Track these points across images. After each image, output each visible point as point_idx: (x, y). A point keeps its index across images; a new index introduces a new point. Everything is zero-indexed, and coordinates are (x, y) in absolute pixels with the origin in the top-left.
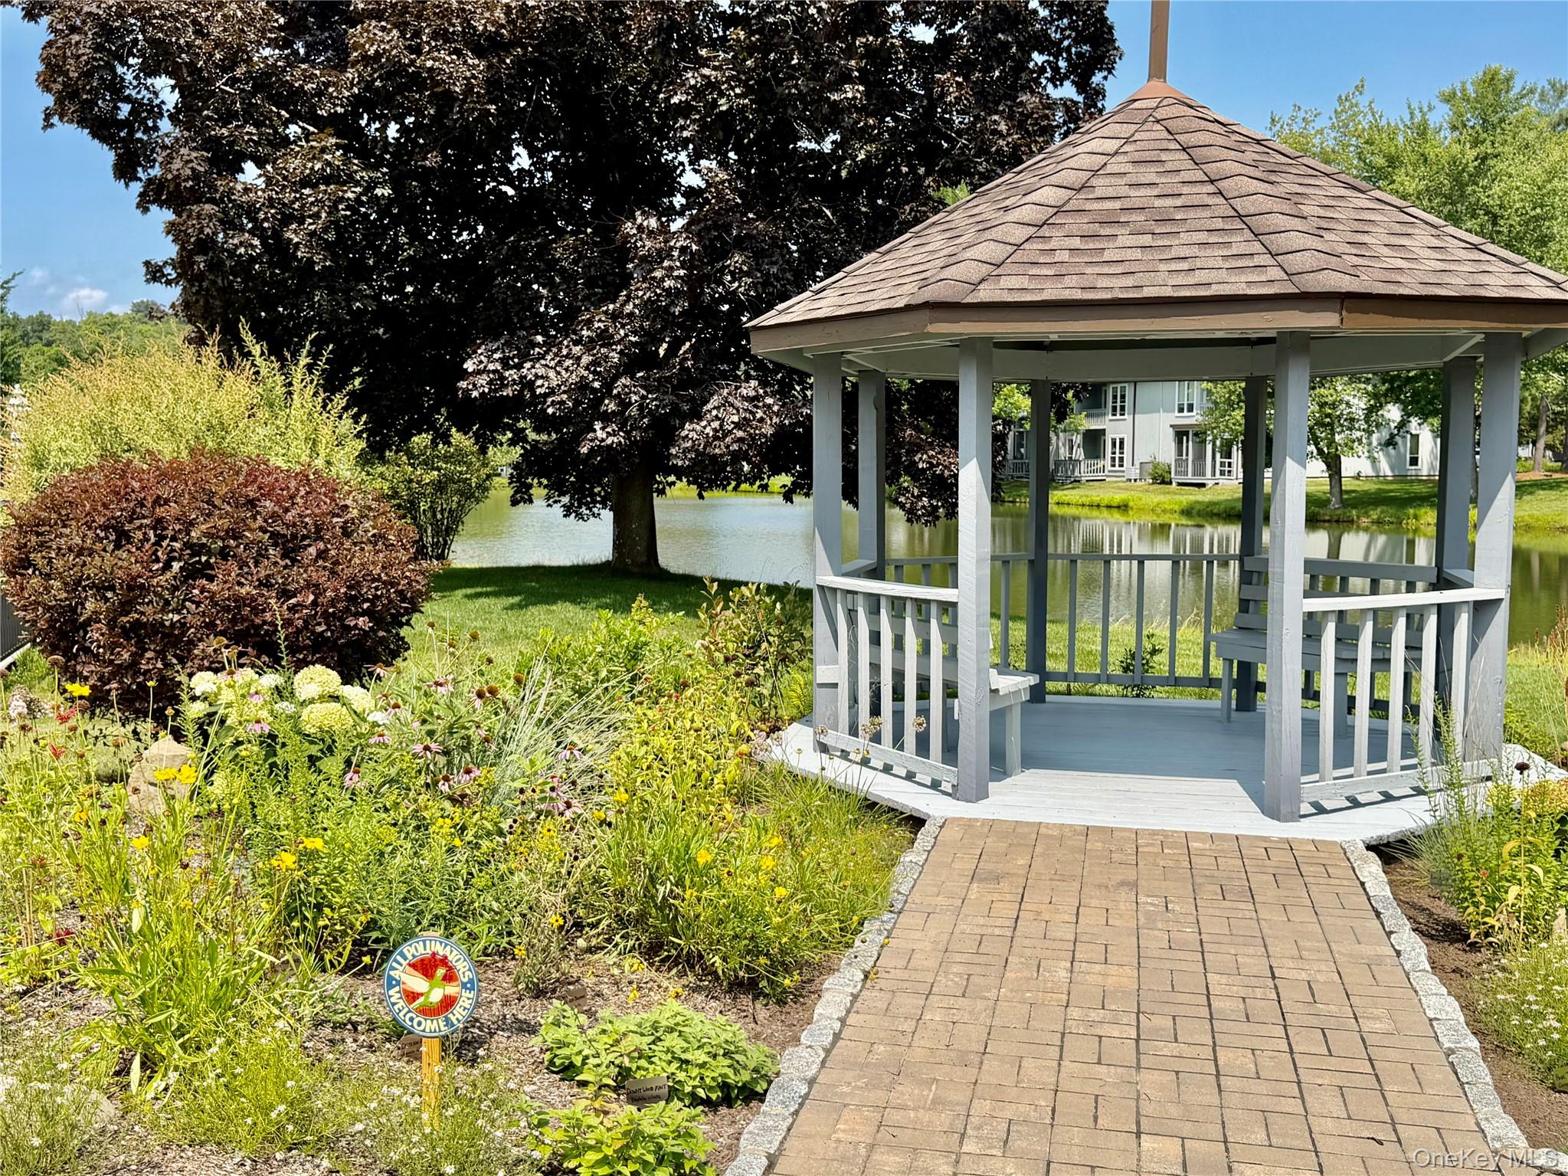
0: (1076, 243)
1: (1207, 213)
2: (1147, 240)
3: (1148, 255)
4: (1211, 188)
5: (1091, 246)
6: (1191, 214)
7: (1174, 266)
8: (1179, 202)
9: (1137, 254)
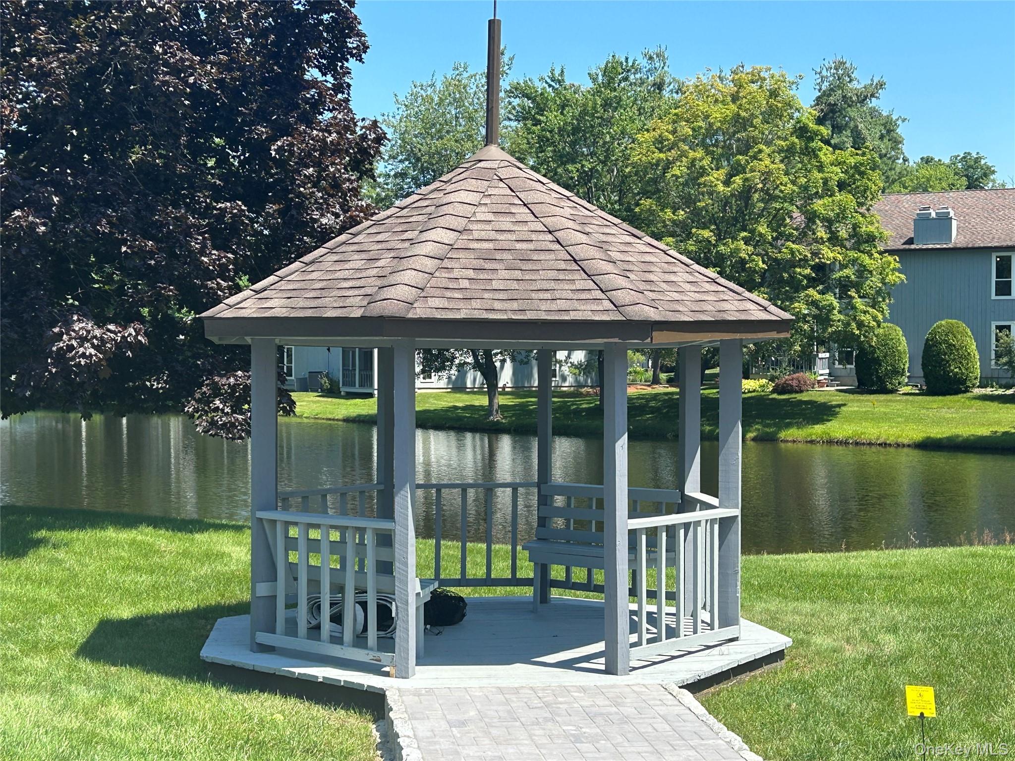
0: (471, 274)
1: (552, 256)
2: (518, 274)
3: (522, 286)
4: (550, 237)
5: (481, 277)
6: (542, 256)
7: (542, 295)
8: (531, 246)
9: (515, 285)
